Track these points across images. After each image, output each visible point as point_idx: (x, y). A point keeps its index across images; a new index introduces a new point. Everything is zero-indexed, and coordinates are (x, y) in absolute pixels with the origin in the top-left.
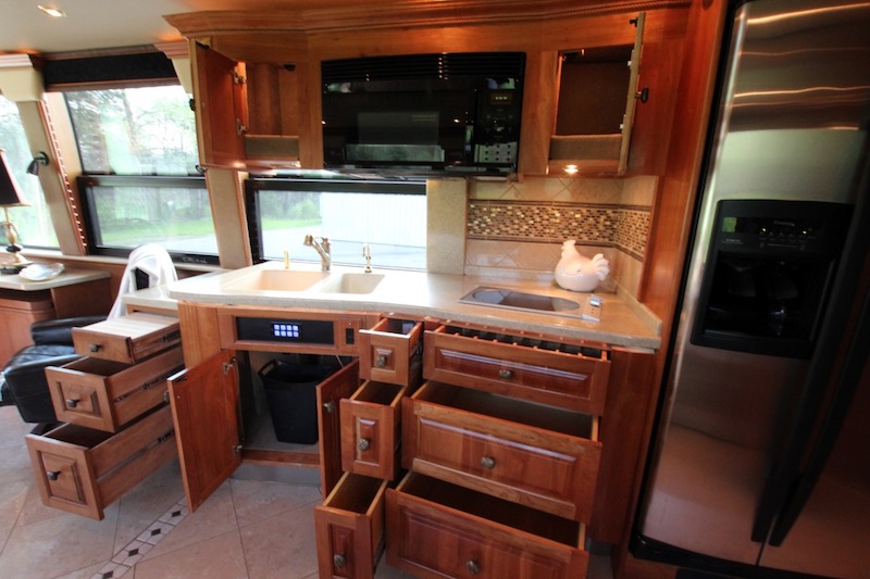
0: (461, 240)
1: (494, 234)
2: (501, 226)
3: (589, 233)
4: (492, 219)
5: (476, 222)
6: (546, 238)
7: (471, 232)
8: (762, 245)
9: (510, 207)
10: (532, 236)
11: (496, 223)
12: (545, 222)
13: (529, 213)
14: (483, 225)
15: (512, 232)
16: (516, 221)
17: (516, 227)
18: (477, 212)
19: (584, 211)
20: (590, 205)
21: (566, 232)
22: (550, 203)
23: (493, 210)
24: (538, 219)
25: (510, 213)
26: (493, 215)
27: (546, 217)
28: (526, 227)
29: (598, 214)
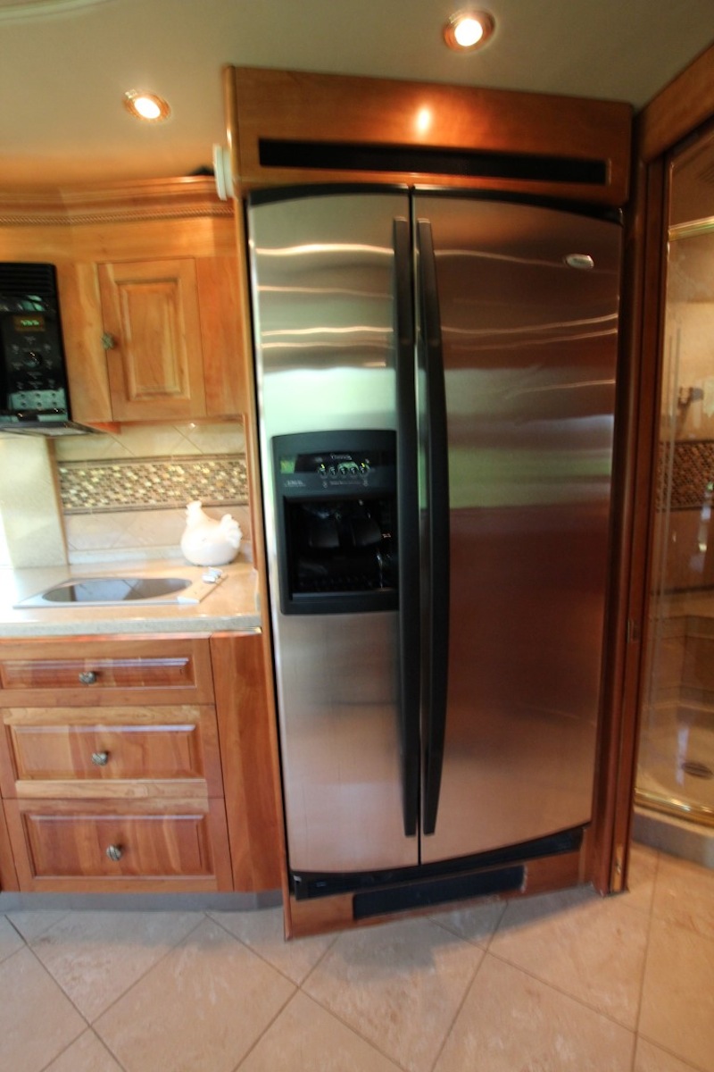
0: (54, 519)
1: (101, 505)
2: (110, 493)
3: (224, 490)
4: (96, 485)
5: (73, 492)
6: (170, 502)
7: (69, 506)
8: (325, 484)
9: (116, 468)
10: (152, 502)
11: (100, 490)
12: (166, 483)
13: (143, 473)
14: (84, 495)
15: (124, 499)
16: (128, 485)
17: (129, 492)
18: (71, 477)
19: (212, 464)
20: (218, 457)
21: (195, 492)
22: (168, 458)
23: (94, 473)
24: (157, 480)
25: (118, 475)
26: (95, 480)
27: (167, 476)
28: (142, 491)
29: (230, 466)
